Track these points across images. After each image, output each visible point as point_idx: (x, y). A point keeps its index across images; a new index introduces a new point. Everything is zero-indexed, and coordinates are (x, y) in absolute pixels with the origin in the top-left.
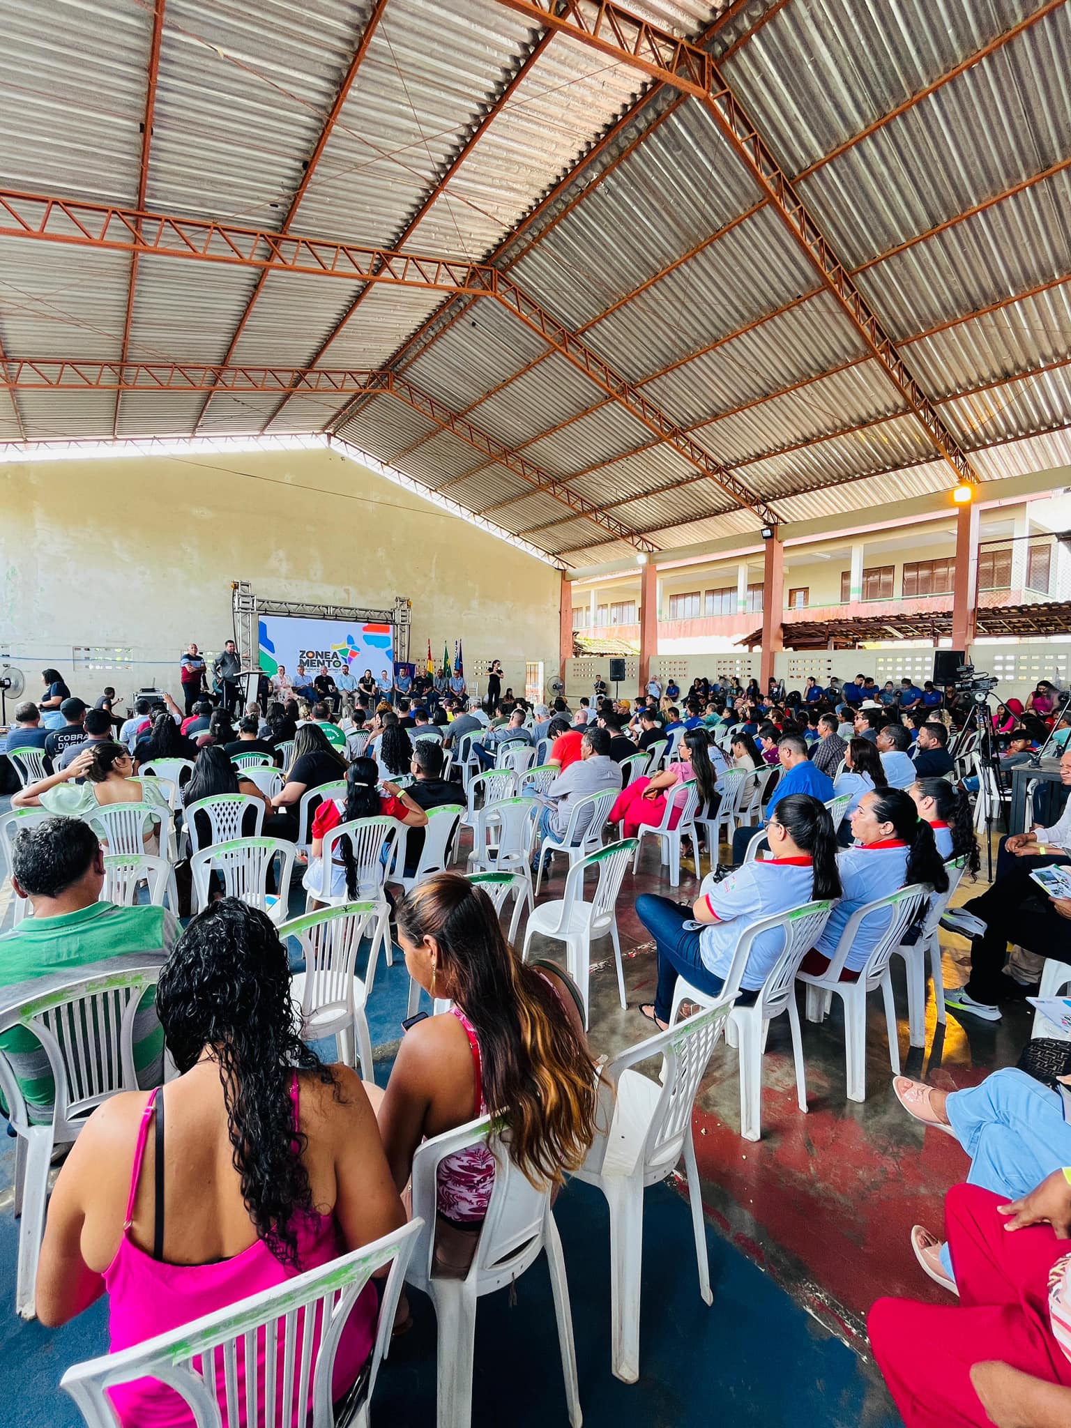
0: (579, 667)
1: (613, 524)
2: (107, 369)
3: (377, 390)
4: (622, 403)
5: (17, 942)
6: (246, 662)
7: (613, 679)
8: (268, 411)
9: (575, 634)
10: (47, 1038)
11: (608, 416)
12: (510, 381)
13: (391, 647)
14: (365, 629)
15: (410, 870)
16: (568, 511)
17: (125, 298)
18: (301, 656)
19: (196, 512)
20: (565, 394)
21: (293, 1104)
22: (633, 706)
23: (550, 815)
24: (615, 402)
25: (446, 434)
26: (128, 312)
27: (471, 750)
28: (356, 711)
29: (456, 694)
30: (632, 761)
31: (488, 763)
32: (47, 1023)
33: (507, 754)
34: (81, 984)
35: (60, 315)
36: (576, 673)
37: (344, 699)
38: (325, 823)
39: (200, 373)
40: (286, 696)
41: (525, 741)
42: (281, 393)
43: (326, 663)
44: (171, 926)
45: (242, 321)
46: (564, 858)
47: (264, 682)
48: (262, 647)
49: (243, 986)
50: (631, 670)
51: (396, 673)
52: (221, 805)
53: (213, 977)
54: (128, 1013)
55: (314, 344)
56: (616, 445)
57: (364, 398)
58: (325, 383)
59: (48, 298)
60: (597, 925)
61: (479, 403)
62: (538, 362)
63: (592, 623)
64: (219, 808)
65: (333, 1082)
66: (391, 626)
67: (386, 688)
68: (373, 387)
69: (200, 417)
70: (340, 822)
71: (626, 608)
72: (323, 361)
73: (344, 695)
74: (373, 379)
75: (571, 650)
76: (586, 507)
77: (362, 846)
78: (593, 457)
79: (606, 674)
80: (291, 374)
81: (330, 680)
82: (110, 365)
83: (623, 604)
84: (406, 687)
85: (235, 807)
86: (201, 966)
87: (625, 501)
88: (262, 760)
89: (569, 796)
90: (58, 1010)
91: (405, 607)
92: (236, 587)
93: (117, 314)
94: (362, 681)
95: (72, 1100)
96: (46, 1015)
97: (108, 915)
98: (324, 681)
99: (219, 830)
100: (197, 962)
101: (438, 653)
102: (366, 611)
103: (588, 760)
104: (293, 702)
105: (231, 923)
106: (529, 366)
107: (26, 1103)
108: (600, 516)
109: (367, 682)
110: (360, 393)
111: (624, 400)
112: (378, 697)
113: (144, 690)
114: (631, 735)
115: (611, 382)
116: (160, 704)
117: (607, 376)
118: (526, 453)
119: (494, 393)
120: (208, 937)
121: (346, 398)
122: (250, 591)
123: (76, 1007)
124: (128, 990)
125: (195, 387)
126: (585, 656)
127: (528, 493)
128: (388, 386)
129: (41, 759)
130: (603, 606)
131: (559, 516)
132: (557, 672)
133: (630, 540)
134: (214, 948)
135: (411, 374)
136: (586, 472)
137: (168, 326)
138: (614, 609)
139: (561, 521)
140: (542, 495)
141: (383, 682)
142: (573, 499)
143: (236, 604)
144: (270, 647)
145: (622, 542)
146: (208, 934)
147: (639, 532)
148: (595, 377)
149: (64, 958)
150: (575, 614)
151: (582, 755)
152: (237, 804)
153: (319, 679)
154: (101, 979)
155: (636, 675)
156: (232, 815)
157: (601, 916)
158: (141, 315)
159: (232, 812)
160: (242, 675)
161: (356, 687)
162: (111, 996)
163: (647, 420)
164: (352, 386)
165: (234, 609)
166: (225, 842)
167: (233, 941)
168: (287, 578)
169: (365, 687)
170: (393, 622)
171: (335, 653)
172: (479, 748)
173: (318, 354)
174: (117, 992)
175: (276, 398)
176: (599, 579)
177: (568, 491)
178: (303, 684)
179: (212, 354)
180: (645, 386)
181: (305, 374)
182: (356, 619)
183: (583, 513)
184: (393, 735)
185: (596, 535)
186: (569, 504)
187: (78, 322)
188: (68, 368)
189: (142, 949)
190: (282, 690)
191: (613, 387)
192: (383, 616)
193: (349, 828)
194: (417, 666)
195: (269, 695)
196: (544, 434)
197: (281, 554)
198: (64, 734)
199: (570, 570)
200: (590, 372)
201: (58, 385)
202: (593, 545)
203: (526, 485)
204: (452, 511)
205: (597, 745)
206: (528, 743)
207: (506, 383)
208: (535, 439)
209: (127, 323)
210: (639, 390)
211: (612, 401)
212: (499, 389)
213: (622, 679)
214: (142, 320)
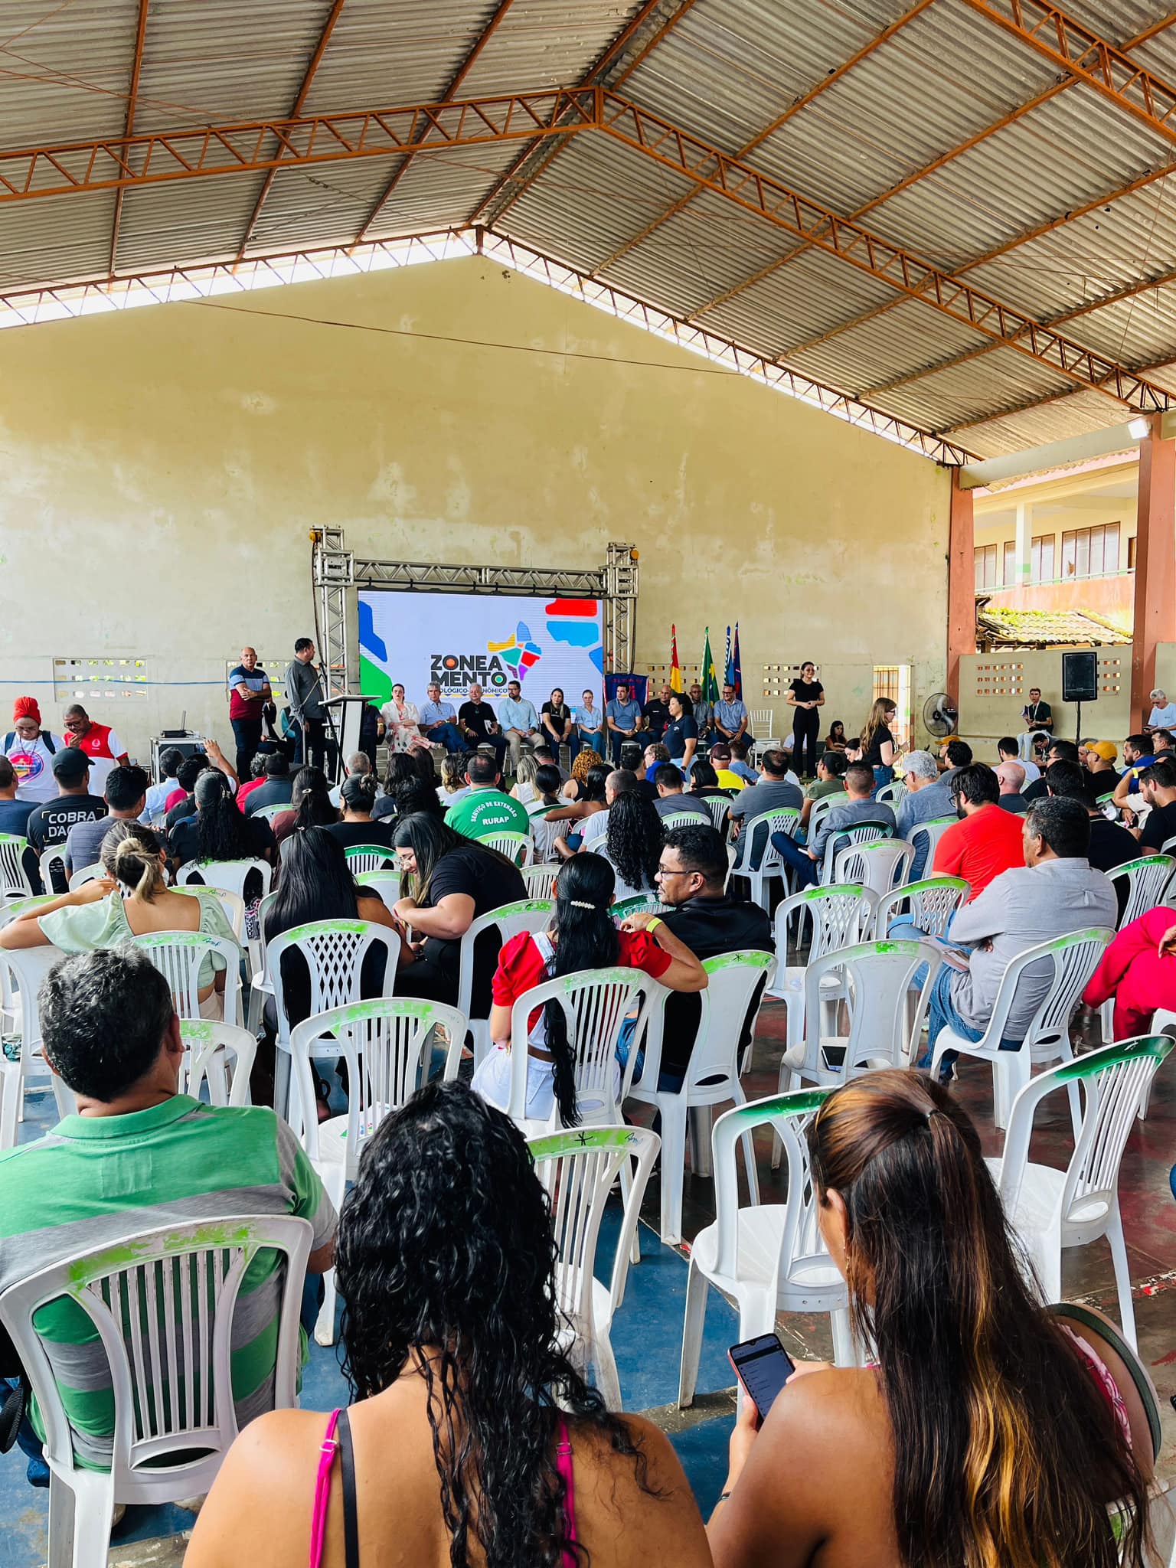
0: (990, 674)
1: (1072, 356)
2: (102, 154)
3: (571, 128)
4: (1095, 87)
5: (60, 1155)
6: (337, 679)
7: (1068, 697)
8: (369, 198)
9: (981, 602)
10: (107, 1321)
11: (1063, 119)
12: (846, 71)
13: (599, 644)
14: (550, 610)
15: (672, 1077)
16: (968, 336)
17: (133, 22)
18: (434, 666)
19: (248, 401)
20: (966, 84)
21: (566, 1482)
22: (1124, 752)
23: (954, 980)
24: (1080, 86)
25: (709, 200)
26: (136, 47)
27: (769, 846)
28: (541, 768)
29: (728, 734)
30: (1132, 873)
31: (804, 872)
32: (106, 1298)
33: (846, 854)
34: (158, 1235)
35: (31, 70)
36: (983, 685)
37: (513, 746)
38: (516, 976)
39: (252, 138)
40: (409, 742)
41: (881, 826)
42: (392, 156)
43: (480, 679)
44: (288, 1147)
45: (325, 29)
46: (980, 1072)
47: (370, 714)
48: (365, 651)
49: (480, 1252)
50: (1115, 677)
51: (610, 694)
52: (326, 940)
53: (432, 1228)
54: (227, 1293)
55: (454, 51)
56: (1084, 180)
57: (547, 145)
58: (474, 126)
59: (15, 42)
60: (1078, 1216)
61: (778, 126)
62: (905, 23)
63: (1019, 578)
64: (322, 945)
65: (632, 1451)
66: (599, 603)
67: (591, 723)
68: (565, 122)
69: (252, 219)
70: (544, 978)
71: (1098, 540)
72: (474, 81)
73: (513, 739)
74: (563, 106)
75: (971, 637)
76: (1010, 324)
77: (585, 1024)
78: (1026, 210)
79: (1052, 683)
80: (410, 118)
81: (487, 711)
82: (106, 145)
83: (1090, 531)
84: (629, 722)
85: (349, 944)
86: (413, 1207)
87: (1100, 303)
88: (382, 859)
89: (996, 942)
90: (123, 1275)
91: (626, 562)
92: (317, 539)
93: (116, 54)
94: (547, 707)
95: (140, 1436)
96: (105, 1282)
97: (192, 1120)
98: (477, 713)
99: (322, 985)
100: (407, 1198)
101: (692, 652)
102: (553, 573)
103: (1038, 867)
104: (424, 752)
105: (463, 1134)
106: (885, 35)
107: (71, 1428)
108: (1042, 341)
109: (556, 712)
110: (539, 138)
111: (1099, 80)
112: (576, 741)
113: (169, 734)
114: (1120, 818)
115: (1070, 46)
116: (199, 759)
117: (1060, 32)
118: (877, 220)
119: (810, 100)
120: (424, 1156)
121: (511, 150)
122: (343, 545)
123: (150, 1273)
124: (226, 1252)
125: (244, 165)
126: (1003, 650)
127: (880, 307)
128: (592, 116)
129: (20, 855)
130: (1043, 540)
131: (948, 349)
132: (941, 684)
133: (1112, 387)
134: (436, 1178)
135: (639, 86)
136: (1010, 246)
137: (202, 58)
138: (1070, 546)
139: (950, 361)
140: (913, 308)
141: (586, 714)
142: (979, 308)
143: (318, 571)
144: (379, 649)
145: (1092, 395)
146: (425, 1150)
147: (1133, 369)
148: (1035, 38)
149: (130, 1189)
150: (979, 561)
151: (1026, 855)
152: (354, 938)
153: (466, 709)
154: (186, 1229)
155: (1124, 687)
156: (345, 957)
157: (1087, 1199)
158: (157, 47)
159: (345, 954)
160: (332, 704)
161: (534, 724)
162: (202, 1260)
163: (1156, 119)
164: (524, 124)
165: (314, 580)
166: (332, 1008)
167: (466, 1170)
168: (407, 516)
169: (553, 720)
170: (603, 594)
171: (495, 659)
172: (788, 844)
173: (460, 70)
174: (210, 1254)
175: (382, 169)
176: (1037, 479)
177: (969, 293)
178: (437, 718)
179: (272, 102)
180: (1150, 44)
181: (436, 114)
182: (534, 591)
183: (1005, 338)
184: (629, 814)
185: (1034, 385)
186: (971, 321)
187: (63, 78)
188: (42, 162)
189: (246, 1182)
190: (402, 730)
191: (1073, 55)
192: (583, 582)
193: (560, 989)
194: (649, 681)
195: (380, 740)
196: (917, 174)
197: (396, 470)
198: (57, 810)
199: (971, 466)
200: (1023, 30)
201: (26, 195)
202: (1023, 407)
203: (875, 288)
204: (720, 361)
205: (1053, 836)
206: (889, 831)
207: (835, 74)
208: (897, 188)
209: (135, 67)
210: (1136, 56)
211: (1072, 86)
212: (820, 89)
213: (1090, 695)
214: (161, 56)
